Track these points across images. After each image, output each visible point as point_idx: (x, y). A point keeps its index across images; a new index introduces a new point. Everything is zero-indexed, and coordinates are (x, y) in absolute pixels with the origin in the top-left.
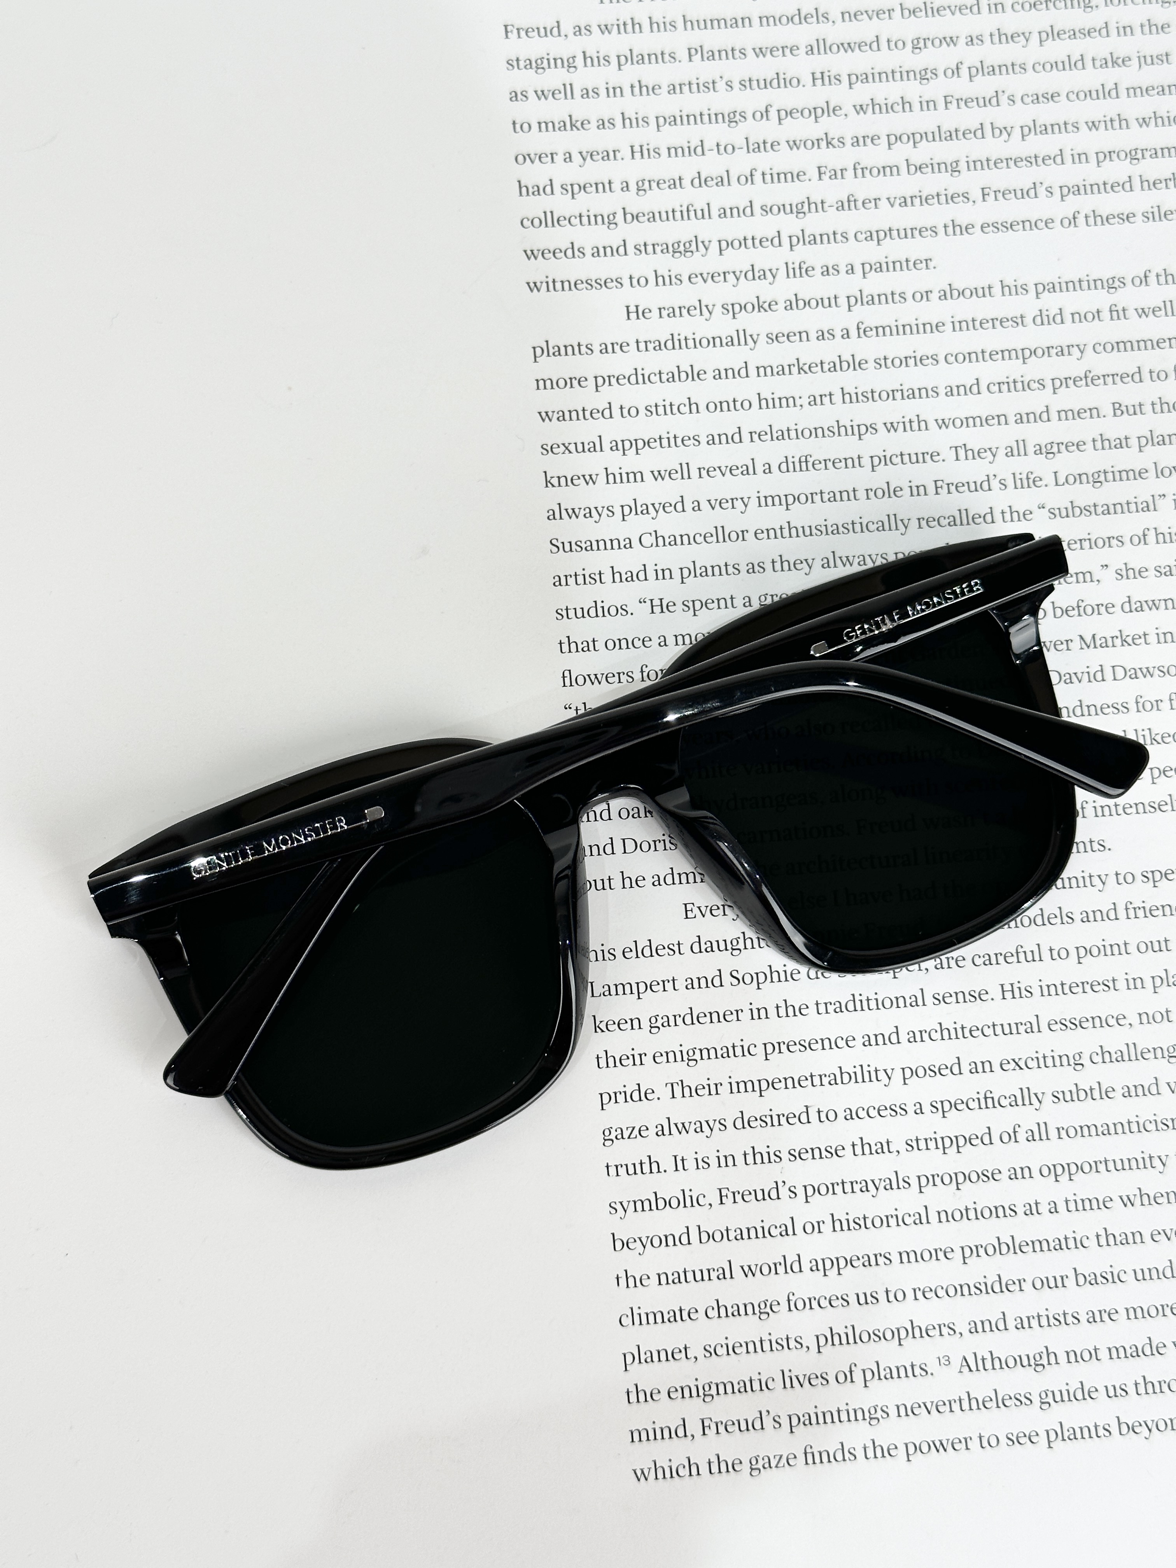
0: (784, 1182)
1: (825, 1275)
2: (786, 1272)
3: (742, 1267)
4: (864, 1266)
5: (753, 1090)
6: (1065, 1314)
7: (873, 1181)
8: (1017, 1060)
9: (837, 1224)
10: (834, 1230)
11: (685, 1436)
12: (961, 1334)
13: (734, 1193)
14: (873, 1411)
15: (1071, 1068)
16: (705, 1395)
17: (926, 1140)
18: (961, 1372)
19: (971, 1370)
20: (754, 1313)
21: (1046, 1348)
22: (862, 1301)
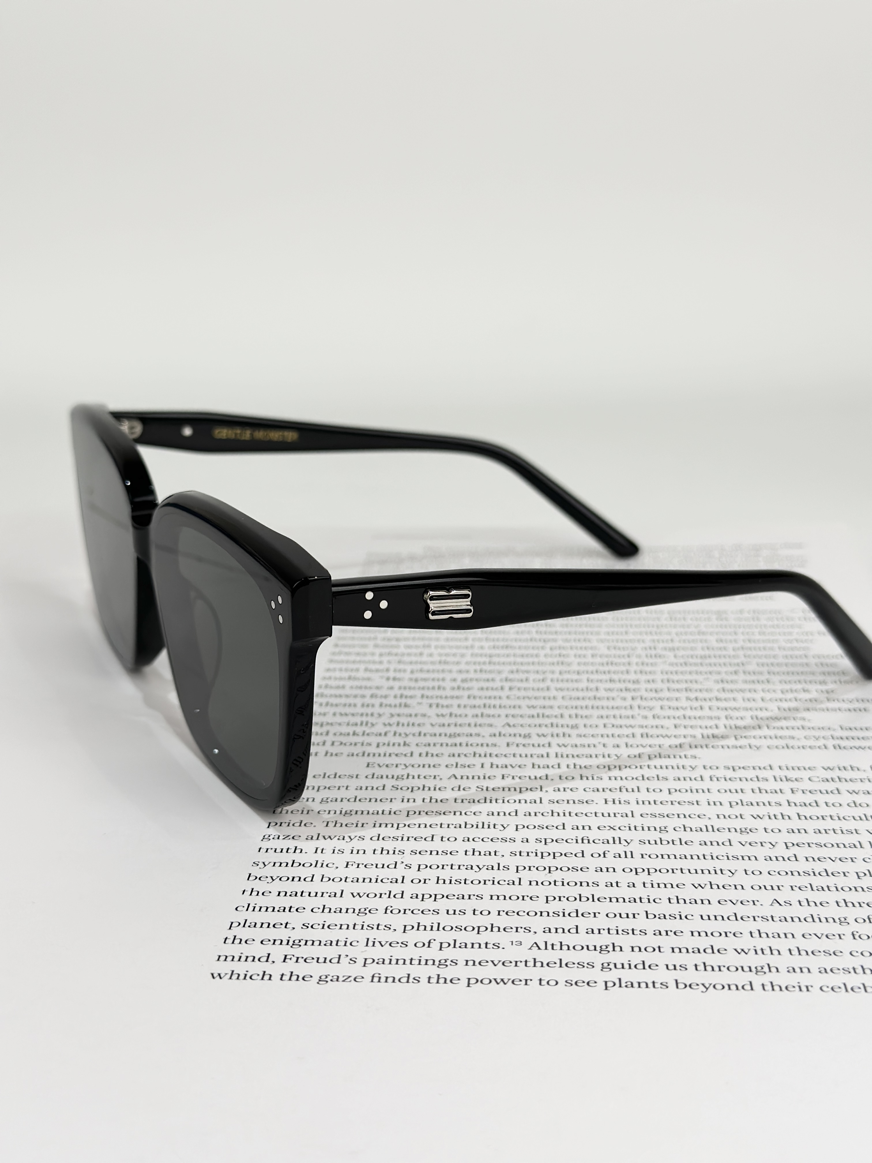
0: (403, 862)
1: (422, 900)
2: (389, 897)
3: (352, 894)
4: (458, 898)
5: (392, 826)
6: (633, 930)
7: (478, 866)
8: (612, 827)
9: (441, 882)
10: (438, 883)
11: (267, 961)
12: (535, 933)
13: (358, 865)
14: (443, 961)
15: (657, 832)
16: (293, 944)
17: (528, 853)
18: (530, 949)
19: (539, 949)
20: (354, 912)
21: (613, 944)
22: (451, 912)
